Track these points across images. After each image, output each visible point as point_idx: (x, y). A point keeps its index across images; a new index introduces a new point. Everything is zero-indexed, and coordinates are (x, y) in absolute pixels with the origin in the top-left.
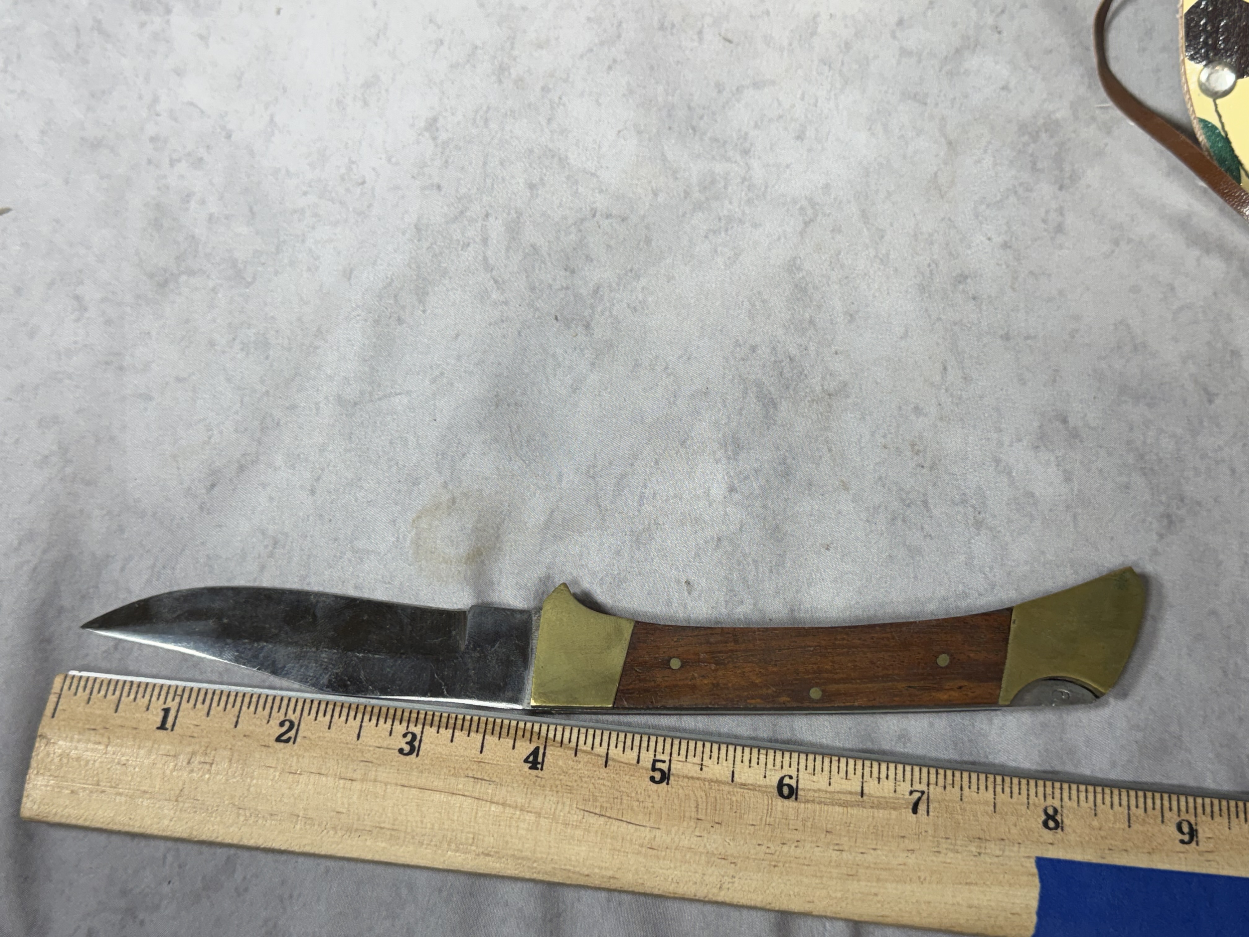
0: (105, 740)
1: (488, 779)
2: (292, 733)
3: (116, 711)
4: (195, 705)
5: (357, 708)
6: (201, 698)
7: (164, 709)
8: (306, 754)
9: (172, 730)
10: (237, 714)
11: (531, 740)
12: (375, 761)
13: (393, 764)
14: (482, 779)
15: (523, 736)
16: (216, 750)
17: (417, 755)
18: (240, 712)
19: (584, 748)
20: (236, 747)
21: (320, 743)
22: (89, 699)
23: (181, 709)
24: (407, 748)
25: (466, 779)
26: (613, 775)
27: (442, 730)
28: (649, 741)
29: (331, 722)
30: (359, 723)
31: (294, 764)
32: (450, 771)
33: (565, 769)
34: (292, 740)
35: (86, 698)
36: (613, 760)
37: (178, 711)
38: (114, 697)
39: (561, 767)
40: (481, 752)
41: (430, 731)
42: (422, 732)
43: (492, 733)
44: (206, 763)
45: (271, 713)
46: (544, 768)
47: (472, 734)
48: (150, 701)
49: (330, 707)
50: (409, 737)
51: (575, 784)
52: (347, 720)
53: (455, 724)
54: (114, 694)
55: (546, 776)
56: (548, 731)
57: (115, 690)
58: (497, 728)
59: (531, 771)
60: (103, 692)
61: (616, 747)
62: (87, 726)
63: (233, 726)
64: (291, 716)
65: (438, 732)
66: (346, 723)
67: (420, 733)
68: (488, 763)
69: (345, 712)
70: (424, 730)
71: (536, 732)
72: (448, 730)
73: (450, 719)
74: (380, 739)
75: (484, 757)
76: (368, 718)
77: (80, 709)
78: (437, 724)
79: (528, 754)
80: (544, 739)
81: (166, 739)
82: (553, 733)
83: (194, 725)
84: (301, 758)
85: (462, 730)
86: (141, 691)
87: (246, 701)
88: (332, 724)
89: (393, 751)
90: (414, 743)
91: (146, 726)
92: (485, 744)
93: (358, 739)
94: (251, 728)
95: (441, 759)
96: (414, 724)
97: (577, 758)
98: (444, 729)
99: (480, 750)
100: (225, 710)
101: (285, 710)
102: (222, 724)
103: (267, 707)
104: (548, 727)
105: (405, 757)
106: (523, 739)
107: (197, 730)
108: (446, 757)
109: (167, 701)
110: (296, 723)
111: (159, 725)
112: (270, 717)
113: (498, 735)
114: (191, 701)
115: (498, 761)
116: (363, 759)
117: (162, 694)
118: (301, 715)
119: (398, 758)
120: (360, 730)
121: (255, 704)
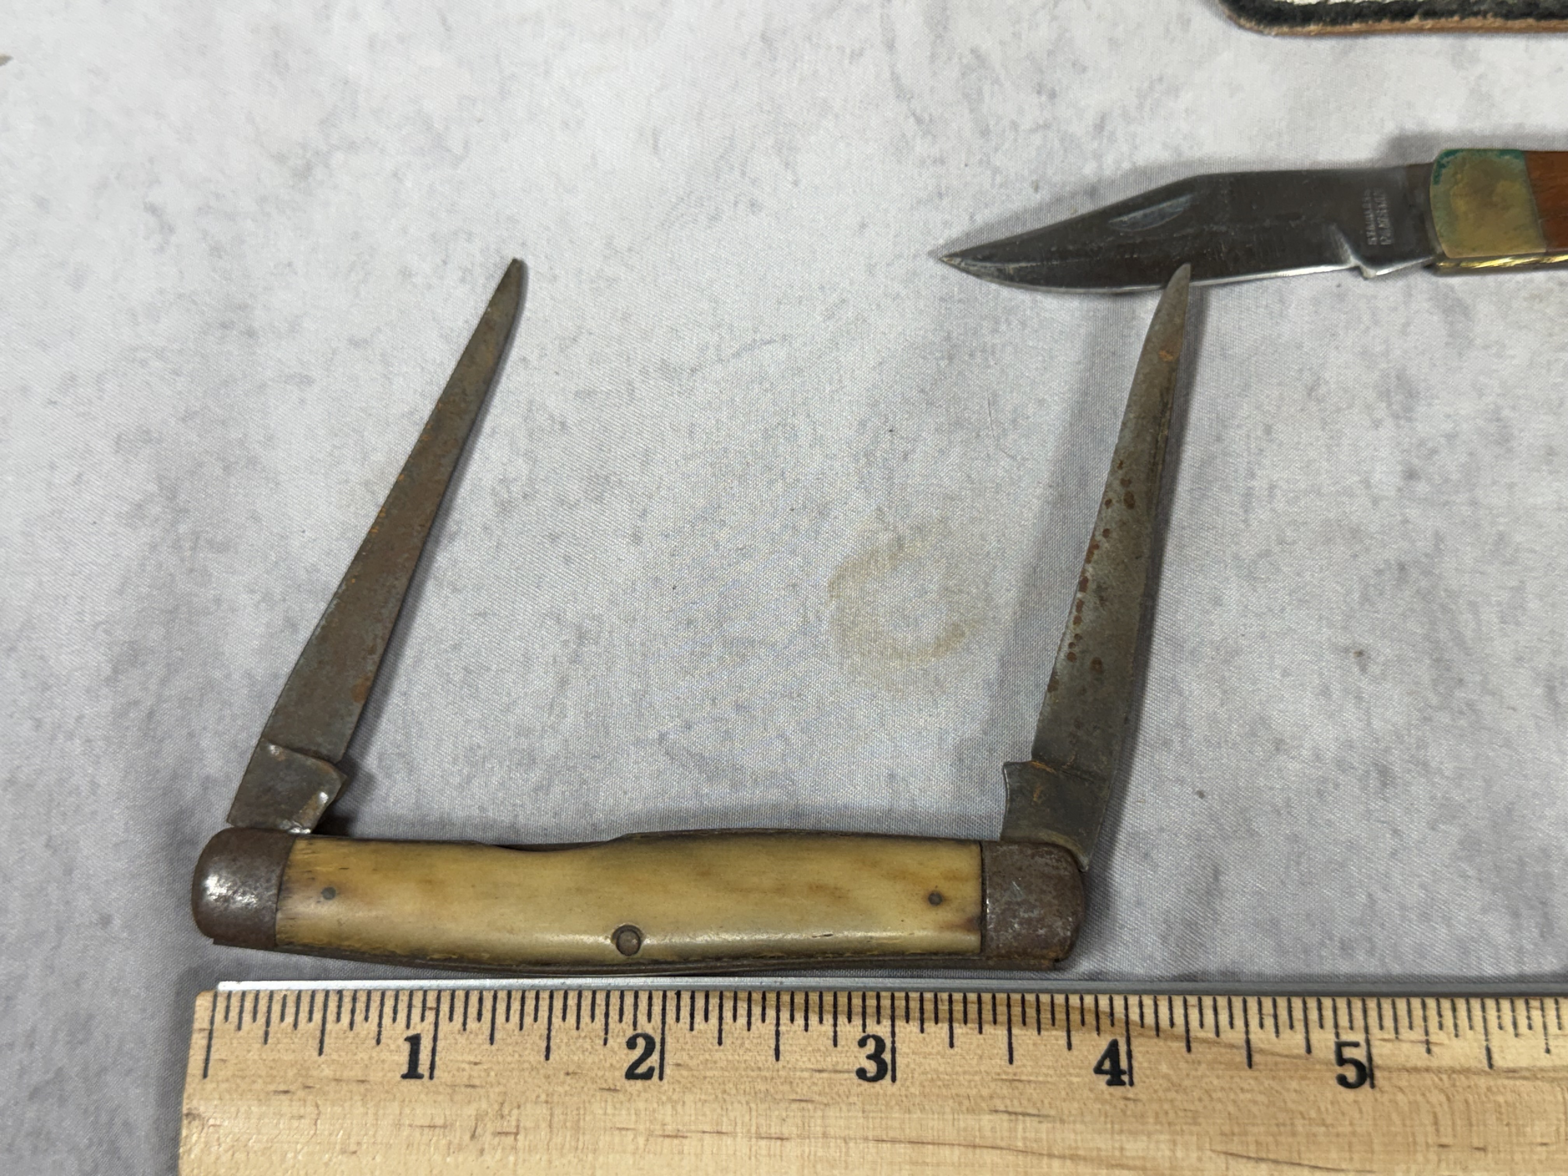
0: (310, 1109)
1: (1035, 1112)
2: (654, 1060)
3: (321, 1052)
4: (465, 1024)
5: (764, 998)
6: (473, 1011)
7: (407, 1039)
8: (689, 1098)
9: (431, 1077)
10: (546, 1032)
11: (1098, 1029)
12: (816, 1098)
13: (851, 1100)
14: (1024, 1114)
15: (1083, 1022)
16: (519, 1107)
17: (894, 1079)
18: (549, 1029)
19: (1201, 1034)
20: (556, 1098)
21: (709, 1074)
22: (267, 1034)
23: (440, 1035)
24: (871, 1068)
25: (994, 1117)
26: (1266, 1083)
27: (929, 1026)
28: (1320, 1009)
29: (720, 1031)
30: (773, 1028)
31: (668, 1119)
32: (960, 1104)
33: (1175, 1079)
34: (656, 1073)
35: (261, 1033)
36: (1262, 1051)
37: (435, 1039)
38: (312, 1025)
39: (1166, 1077)
40: (1011, 1061)
41: (907, 1031)
42: (893, 1034)
43: (1024, 1023)
44: (507, 1134)
45: (607, 1024)
46: (1135, 1080)
47: (987, 1028)
48: (380, 1025)
49: (714, 1002)
50: (871, 1046)
51: (1199, 1106)
52: (749, 1023)
53: (951, 1012)
54: (310, 1019)
55: (1142, 1096)
56: (1126, 1008)
57: (311, 1012)
58: (1031, 1012)
59: (1113, 1089)
60: (289, 1019)
61: (1262, 1026)
62: (272, 1087)
63: (542, 1058)
64: (645, 1027)
65: (922, 1031)
66: (749, 1030)
67: (889, 1035)
68: (1029, 1082)
69: (742, 1007)
70: (897, 1030)
71: (1105, 1013)
72: (940, 1025)
73: (939, 1003)
74: (818, 1055)
75: (1019, 1070)
76: (788, 1016)
77: (253, 1055)
78: (918, 1015)
79: (1099, 1057)
80: (1123, 1025)
81: (422, 1096)
82: (1137, 1011)
83: (470, 1063)
84: (679, 1107)
85: (966, 1022)
86: (361, 1006)
87: (558, 1004)
88: (724, 1035)
89: (846, 1075)
90: (883, 1056)
91: (381, 1074)
92: (1015, 1045)
93: (777, 1058)
94: (576, 1058)
95: (940, 1083)
96: (875, 1019)
97: (1192, 1056)
98: (933, 1024)
99: (1007, 1057)
100: (521, 1028)
101: (631, 1016)
102: (520, 1056)
103: (597, 1012)
104: (1126, 1000)
105: (871, 1084)
106: (1084, 1029)
107: (476, 1071)
108: (947, 1077)
109: (412, 1022)
110: (658, 1040)
111: (405, 1069)
112: (606, 1033)
113: (1035, 1025)
114: (455, 1017)
115: (1046, 1075)
116: (794, 1097)
117: (400, 1008)
118: (664, 1022)
119: (862, 1089)
120: (777, 1040)
121: (575, 1008)
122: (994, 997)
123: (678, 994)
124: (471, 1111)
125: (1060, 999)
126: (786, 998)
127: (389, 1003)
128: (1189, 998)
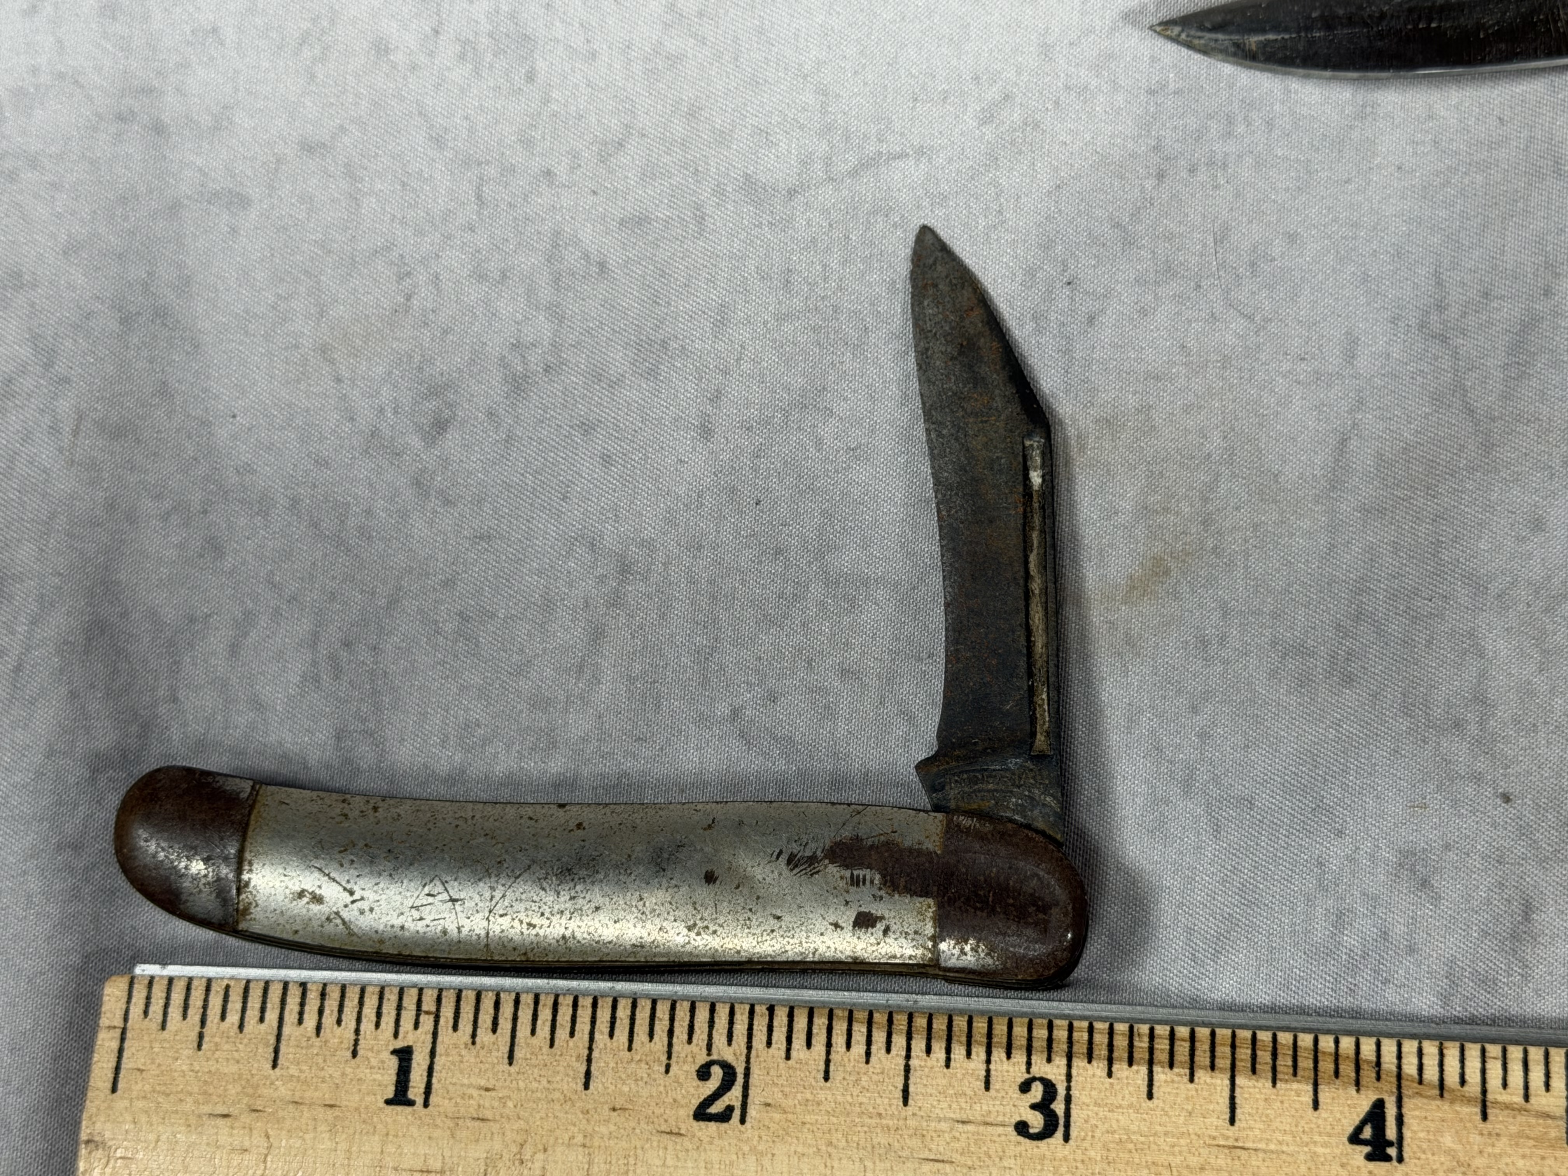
0: (258, 1140)
2: (734, 1096)
3: (275, 1065)
4: (474, 1036)
5: (890, 1021)
6: (485, 1019)
7: (395, 1052)
8: (780, 1149)
9: (426, 1104)
10: (586, 1052)
11: (1358, 1083)
12: (956, 1157)
13: (1007, 1162)
15: (1337, 1074)
16: (545, 1151)
17: (1067, 1138)
18: (590, 1049)
19: (1505, 1097)
20: (596, 1141)
21: (809, 1118)
22: (201, 1036)
23: (439, 1049)
24: (1036, 1121)
27: (1121, 1068)
29: (828, 1062)
30: (902, 1062)
33: (1461, 1156)
34: (737, 1114)
35: (194, 1036)
37: (433, 1053)
38: (263, 1027)
39: (1449, 1152)
40: (1232, 1121)
41: (1089, 1074)
42: (1069, 1077)
43: (1254, 1071)
45: (670, 1045)
46: (1405, 1155)
47: (1200, 1074)
48: (357, 1031)
49: (821, 1022)
50: (1037, 1092)
52: (868, 1054)
53: (1151, 1050)
54: (262, 1020)
56: (1399, 1057)
57: (263, 1010)
58: (1264, 1056)
59: (1373, 1165)
60: (233, 1017)
62: (206, 1109)
63: (580, 1087)
64: (722, 1051)
65: (1110, 1074)
66: (867, 1062)
67: (1064, 1078)
68: (1256, 1150)
69: (860, 1032)
70: (1074, 1072)
71: (1368, 1062)
72: (1135, 1067)
73: (1136, 1038)
74: (962, 1100)
75: (1243, 1134)
76: (923, 1045)
77: (182, 1065)
78: (1104, 1052)
79: (1357, 1120)
80: (1394, 1080)
81: (414, 1130)
82: (1415, 1061)
83: (480, 1088)
84: (766, 1161)
85: (1171, 1066)
86: (332, 1004)
87: (604, 1015)
88: (832, 1068)
89: (1000, 1130)
90: (1052, 1106)
91: (357, 1098)
92: (1238, 1101)
93: (906, 1102)
94: (626, 1089)
95: (1131, 1146)
96: (1045, 1055)
97: (1488, 1126)
98: (1125, 1066)
99: (1227, 1116)
100: (552, 1045)
101: (705, 1037)
102: (549, 1082)
103: (657, 1028)
104: (1399, 1045)
105: (1035, 1143)
106: (1337, 1082)
107: (488, 1100)
108: (1142, 1139)
109: (402, 1030)
110: (740, 1071)
111: (390, 1093)
112: (669, 1057)
113: (1270, 1075)
114: (461, 1026)
115: (1280, 1143)
116: (926, 1154)
117: (385, 1010)
118: (749, 1048)
119: (1019, 1149)
120: (907, 1078)
121: (627, 1022)
122: (1213, 1034)
123: (771, 1010)
124: (478, 1152)
125: (1306, 1040)
126: (921, 1022)
127: (371, 1003)
128: (1489, 1047)
